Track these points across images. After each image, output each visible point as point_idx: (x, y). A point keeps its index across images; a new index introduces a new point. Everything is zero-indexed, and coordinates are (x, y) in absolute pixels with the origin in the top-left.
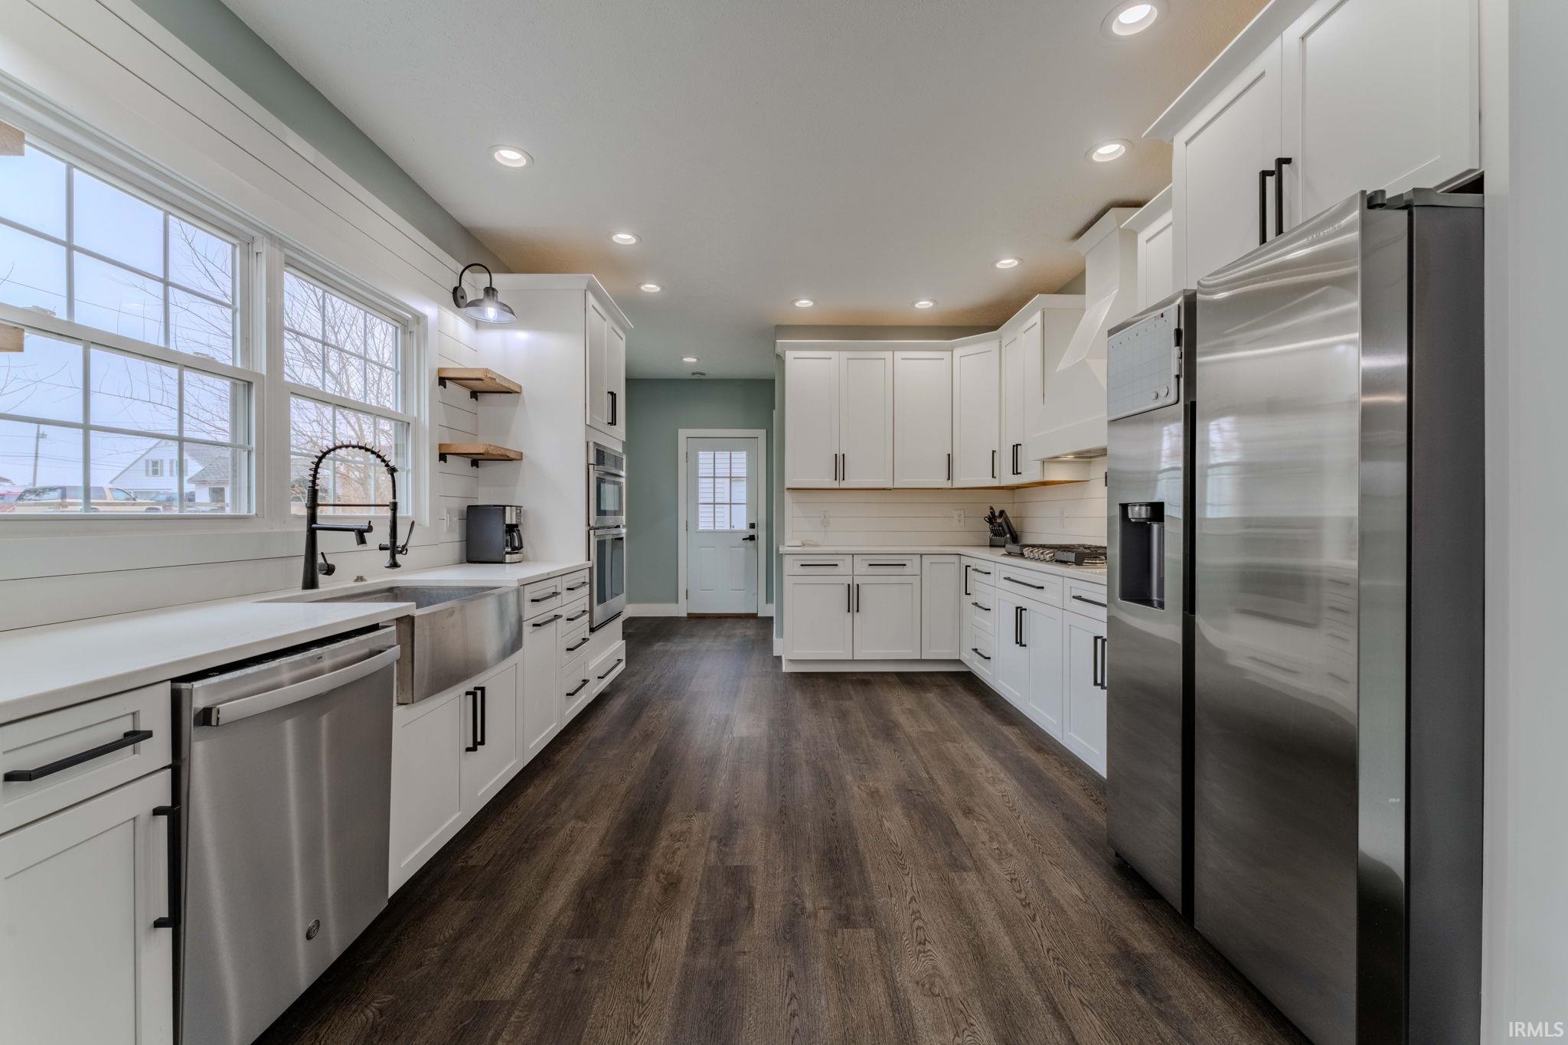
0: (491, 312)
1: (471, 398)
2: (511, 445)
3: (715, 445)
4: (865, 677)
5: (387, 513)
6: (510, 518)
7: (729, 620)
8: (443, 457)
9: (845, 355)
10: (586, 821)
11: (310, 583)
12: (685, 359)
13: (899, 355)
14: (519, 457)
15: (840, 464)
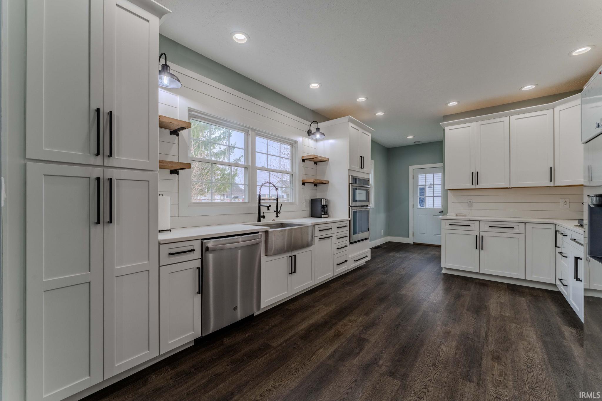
0: (318, 136)
1: (314, 164)
2: (325, 179)
3: (425, 171)
4: (486, 283)
5: (276, 201)
6: (323, 203)
7: (432, 247)
8: (303, 184)
9: (478, 123)
10: (326, 307)
11: (259, 220)
12: (408, 137)
13: (513, 118)
14: (328, 182)
15: (475, 177)
